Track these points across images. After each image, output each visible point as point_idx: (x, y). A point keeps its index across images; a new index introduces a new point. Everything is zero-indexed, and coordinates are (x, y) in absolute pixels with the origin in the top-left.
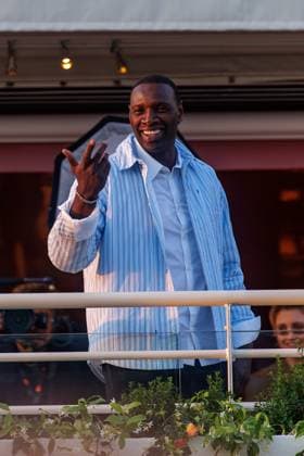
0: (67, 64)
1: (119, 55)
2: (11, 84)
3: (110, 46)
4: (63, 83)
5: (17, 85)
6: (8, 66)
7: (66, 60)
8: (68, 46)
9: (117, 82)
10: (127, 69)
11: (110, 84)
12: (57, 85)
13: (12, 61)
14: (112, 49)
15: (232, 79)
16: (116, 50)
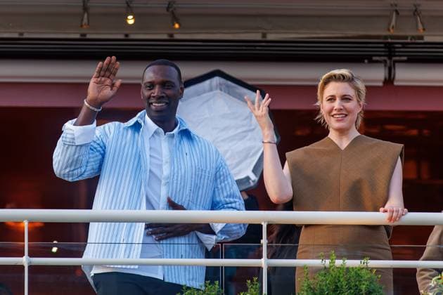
0: (131, 20)
1: (173, 13)
2: (85, 35)
3: (167, 6)
4: (127, 35)
5: (88, 36)
6: (82, 20)
7: (130, 17)
8: (131, 5)
9: (171, 35)
10: (180, 25)
11: (165, 37)
12: (122, 37)
13: (86, 16)
14: (168, 9)
15: (264, 35)
16: (171, 10)
